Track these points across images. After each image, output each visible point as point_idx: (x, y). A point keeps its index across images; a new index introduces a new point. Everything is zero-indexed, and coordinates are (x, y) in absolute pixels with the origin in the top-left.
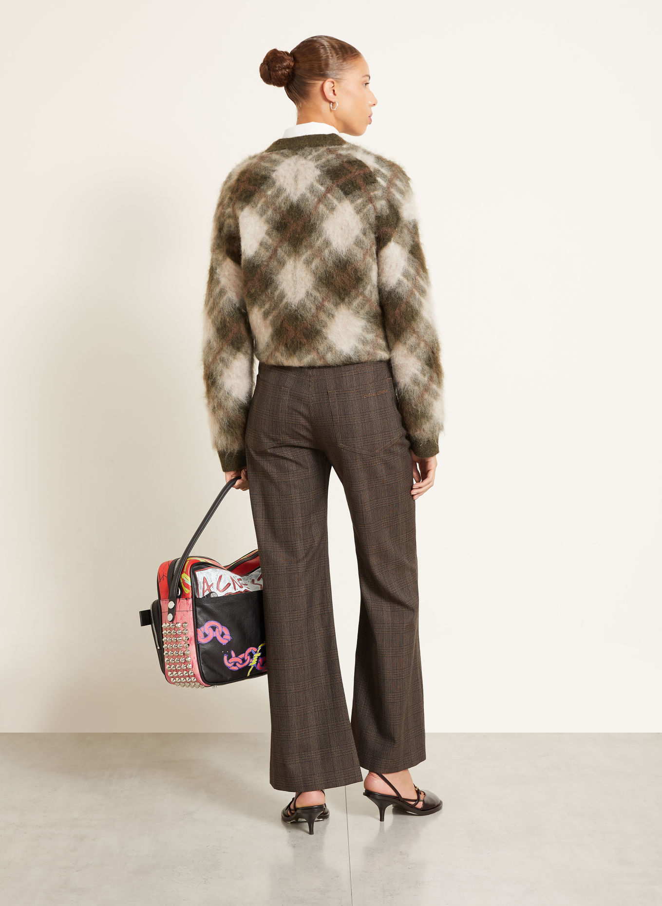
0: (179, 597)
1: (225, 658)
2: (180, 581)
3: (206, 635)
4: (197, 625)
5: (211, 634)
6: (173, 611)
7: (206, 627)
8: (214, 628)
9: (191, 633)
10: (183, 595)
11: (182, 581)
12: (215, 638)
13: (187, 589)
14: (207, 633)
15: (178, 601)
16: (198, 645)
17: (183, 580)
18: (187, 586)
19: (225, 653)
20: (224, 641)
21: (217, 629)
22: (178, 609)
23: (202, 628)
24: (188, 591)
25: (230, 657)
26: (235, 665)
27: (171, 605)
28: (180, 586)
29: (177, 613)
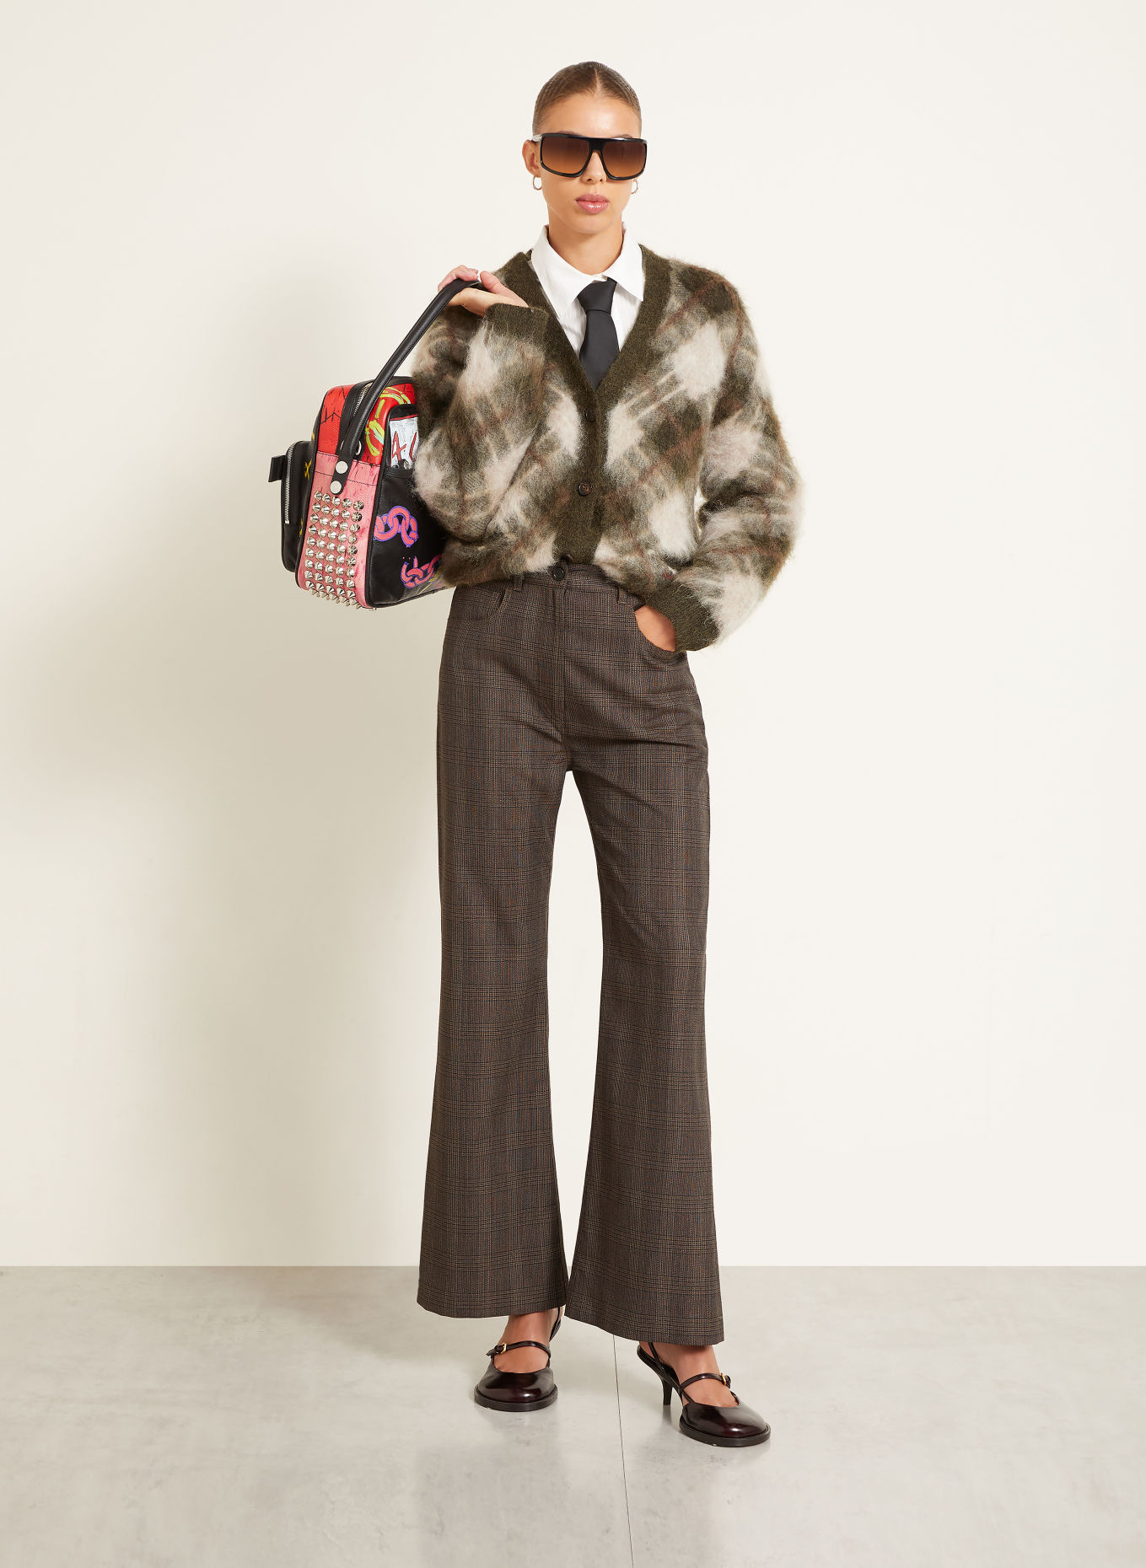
0: (358, 458)
1: (405, 566)
2: (364, 430)
3: (387, 529)
4: (377, 511)
5: (396, 528)
6: (342, 478)
7: (390, 518)
8: (400, 518)
9: (365, 522)
10: (365, 456)
11: (368, 433)
12: (399, 535)
13: (375, 449)
14: (390, 525)
15: (354, 463)
16: (371, 542)
17: (371, 431)
18: (375, 442)
19: (406, 560)
20: (408, 541)
21: (403, 520)
22: (351, 477)
23: (385, 517)
24: (376, 453)
25: (410, 567)
26: (413, 580)
27: (342, 467)
28: (362, 437)
29: (349, 483)
